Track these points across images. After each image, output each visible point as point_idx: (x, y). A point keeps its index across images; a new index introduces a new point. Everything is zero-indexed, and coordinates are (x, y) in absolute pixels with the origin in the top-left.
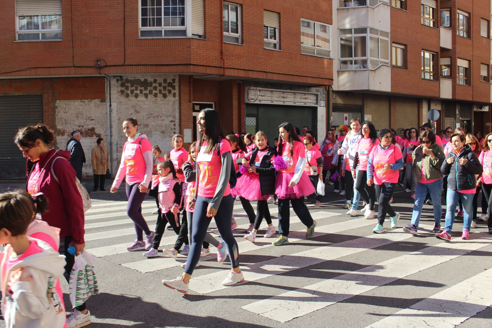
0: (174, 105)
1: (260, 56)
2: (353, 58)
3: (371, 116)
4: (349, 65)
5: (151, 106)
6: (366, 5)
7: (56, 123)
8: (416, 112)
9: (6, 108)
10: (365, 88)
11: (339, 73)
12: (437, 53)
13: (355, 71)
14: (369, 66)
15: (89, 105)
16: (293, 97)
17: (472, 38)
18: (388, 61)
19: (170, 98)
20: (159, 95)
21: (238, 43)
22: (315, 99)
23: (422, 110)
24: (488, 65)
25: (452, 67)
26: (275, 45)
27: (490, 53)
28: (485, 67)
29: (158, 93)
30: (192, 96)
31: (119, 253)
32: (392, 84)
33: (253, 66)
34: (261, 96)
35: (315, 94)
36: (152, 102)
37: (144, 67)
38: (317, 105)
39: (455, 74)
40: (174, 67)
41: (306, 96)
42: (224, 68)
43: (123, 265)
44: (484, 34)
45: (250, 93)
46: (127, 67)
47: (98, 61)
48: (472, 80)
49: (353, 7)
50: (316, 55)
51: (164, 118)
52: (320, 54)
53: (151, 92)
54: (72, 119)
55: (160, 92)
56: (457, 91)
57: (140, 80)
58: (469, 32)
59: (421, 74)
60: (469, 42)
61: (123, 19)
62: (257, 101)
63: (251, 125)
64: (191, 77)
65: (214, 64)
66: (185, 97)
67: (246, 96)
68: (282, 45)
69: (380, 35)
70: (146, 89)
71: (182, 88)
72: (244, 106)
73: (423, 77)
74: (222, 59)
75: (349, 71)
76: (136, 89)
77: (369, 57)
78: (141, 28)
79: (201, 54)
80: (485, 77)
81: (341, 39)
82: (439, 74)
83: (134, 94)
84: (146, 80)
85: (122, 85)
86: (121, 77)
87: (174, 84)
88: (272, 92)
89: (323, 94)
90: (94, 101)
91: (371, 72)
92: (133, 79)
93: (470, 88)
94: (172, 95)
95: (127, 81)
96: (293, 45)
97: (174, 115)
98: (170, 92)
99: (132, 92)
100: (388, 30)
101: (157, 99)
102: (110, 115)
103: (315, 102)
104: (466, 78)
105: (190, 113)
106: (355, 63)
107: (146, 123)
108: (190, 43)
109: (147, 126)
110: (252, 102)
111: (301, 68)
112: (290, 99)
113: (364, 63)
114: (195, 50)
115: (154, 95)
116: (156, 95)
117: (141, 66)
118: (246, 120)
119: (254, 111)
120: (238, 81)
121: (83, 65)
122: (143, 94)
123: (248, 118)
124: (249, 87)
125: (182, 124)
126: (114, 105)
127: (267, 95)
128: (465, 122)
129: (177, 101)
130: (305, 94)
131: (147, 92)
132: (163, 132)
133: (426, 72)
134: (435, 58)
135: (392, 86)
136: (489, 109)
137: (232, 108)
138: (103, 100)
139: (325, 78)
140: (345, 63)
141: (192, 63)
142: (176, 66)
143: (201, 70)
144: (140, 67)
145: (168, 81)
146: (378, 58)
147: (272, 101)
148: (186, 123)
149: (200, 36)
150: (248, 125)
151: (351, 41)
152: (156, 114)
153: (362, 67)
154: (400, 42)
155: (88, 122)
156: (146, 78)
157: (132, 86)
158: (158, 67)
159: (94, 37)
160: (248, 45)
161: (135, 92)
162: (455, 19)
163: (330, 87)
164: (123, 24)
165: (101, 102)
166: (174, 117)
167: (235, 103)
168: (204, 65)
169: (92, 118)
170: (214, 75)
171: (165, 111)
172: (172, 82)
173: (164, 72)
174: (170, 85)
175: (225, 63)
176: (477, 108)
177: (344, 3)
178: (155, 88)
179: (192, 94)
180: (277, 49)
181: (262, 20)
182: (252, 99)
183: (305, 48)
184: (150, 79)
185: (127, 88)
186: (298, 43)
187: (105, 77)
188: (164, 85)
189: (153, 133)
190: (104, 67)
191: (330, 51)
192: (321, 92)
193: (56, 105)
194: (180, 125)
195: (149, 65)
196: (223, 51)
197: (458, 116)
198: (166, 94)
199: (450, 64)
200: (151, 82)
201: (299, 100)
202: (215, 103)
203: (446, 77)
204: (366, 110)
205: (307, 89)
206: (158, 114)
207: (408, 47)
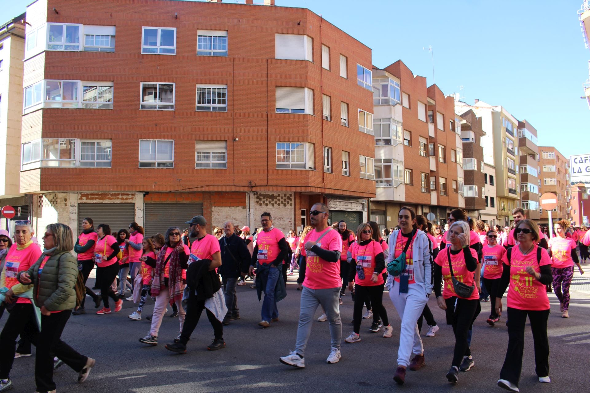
0: (291, 211)
1: (341, 180)
2: (383, 179)
3: (390, 217)
4: (380, 184)
5: (277, 211)
6: (390, 144)
7: (212, 222)
9: (177, 211)
10: (391, 199)
12: (428, 174)
13: (384, 188)
14: (394, 185)
15: (235, 210)
16: (350, 205)
17: (446, 163)
18: (403, 181)
19: (288, 206)
20: (281, 204)
21: (329, 172)
22: (362, 206)
24: (456, 181)
25: (437, 183)
26: (346, 173)
27: (457, 172)
33: (337, 186)
35: (361, 203)
36: (277, 209)
38: (363, 210)
39: (439, 188)
41: (357, 205)
42: (325, 188)
44: (453, 160)
45: (331, 203)
46: (269, 187)
47: (250, 183)
48: (447, 192)
49: (382, 145)
50: (367, 178)
51: (284, 219)
52: (369, 178)
53: (276, 202)
54: (223, 219)
55: (282, 202)
56: (440, 200)
57: (269, 194)
58: (445, 158)
59: (420, 188)
60: (445, 165)
61: (267, 157)
62: (336, 208)
64: (300, 193)
65: (320, 186)
66: (298, 206)
68: (350, 173)
69: (399, 164)
70: (273, 201)
71: (296, 200)
73: (421, 191)
74: (324, 182)
75: (380, 188)
76: (267, 200)
77: (394, 178)
78: (277, 163)
79: (313, 180)
80: (455, 189)
81: (375, 166)
82: (429, 188)
83: (265, 204)
84: (273, 195)
85: (258, 198)
86: (257, 192)
87: (291, 198)
88: (340, 202)
90: (238, 208)
91: (394, 188)
92: (264, 194)
93: (446, 198)
95: (261, 195)
96: (356, 173)
98: (288, 203)
99: (264, 202)
100: (403, 160)
101: (280, 207)
102: (249, 217)
103: (362, 208)
104: (444, 191)
105: (300, 216)
106: (384, 183)
108: (308, 173)
111: (359, 187)
112: (349, 207)
113: (389, 182)
114: (311, 177)
116: (279, 205)
121: (241, 185)
122: (271, 204)
124: (330, 199)
126: (252, 210)
127: (337, 204)
128: (442, 221)
129: (293, 208)
130: (357, 203)
131: (274, 202)
132: (284, 229)
133: (423, 187)
134: (427, 177)
135: (405, 197)
138: (244, 207)
139: (372, 193)
140: (377, 182)
141: (310, 185)
143: (314, 190)
145: (287, 196)
146: (398, 179)
147: (340, 208)
148: (298, 222)
149: (311, 168)
151: (382, 168)
152: (279, 216)
153: (388, 185)
154: (409, 168)
155: (234, 222)
156: (273, 193)
157: (264, 198)
159: (248, 168)
161: (266, 202)
162: (437, 150)
163: (370, 198)
164: (267, 160)
165: (243, 208)
166: (291, 219)
168: (316, 186)
169: (237, 219)
171: (285, 215)
172: (289, 196)
173: (284, 190)
174: (288, 198)
175: (325, 185)
176: (449, 210)
177: (376, 142)
178: (279, 200)
179: (301, 204)
180: (348, 175)
181: (341, 157)
182: (333, 207)
183: (361, 174)
184: (276, 194)
185: (260, 200)
187: (246, 192)
188: (284, 198)
190: (255, 186)
191: (373, 176)
192: (365, 202)
193: (213, 210)
194: (295, 224)
196: (324, 178)
197: (438, 217)
198: (286, 204)
199: (435, 181)
200: (276, 196)
201: (353, 207)
202: (307, 209)
203: (432, 190)
204: (388, 213)
205: (357, 200)
206: (281, 217)
207: (413, 171)
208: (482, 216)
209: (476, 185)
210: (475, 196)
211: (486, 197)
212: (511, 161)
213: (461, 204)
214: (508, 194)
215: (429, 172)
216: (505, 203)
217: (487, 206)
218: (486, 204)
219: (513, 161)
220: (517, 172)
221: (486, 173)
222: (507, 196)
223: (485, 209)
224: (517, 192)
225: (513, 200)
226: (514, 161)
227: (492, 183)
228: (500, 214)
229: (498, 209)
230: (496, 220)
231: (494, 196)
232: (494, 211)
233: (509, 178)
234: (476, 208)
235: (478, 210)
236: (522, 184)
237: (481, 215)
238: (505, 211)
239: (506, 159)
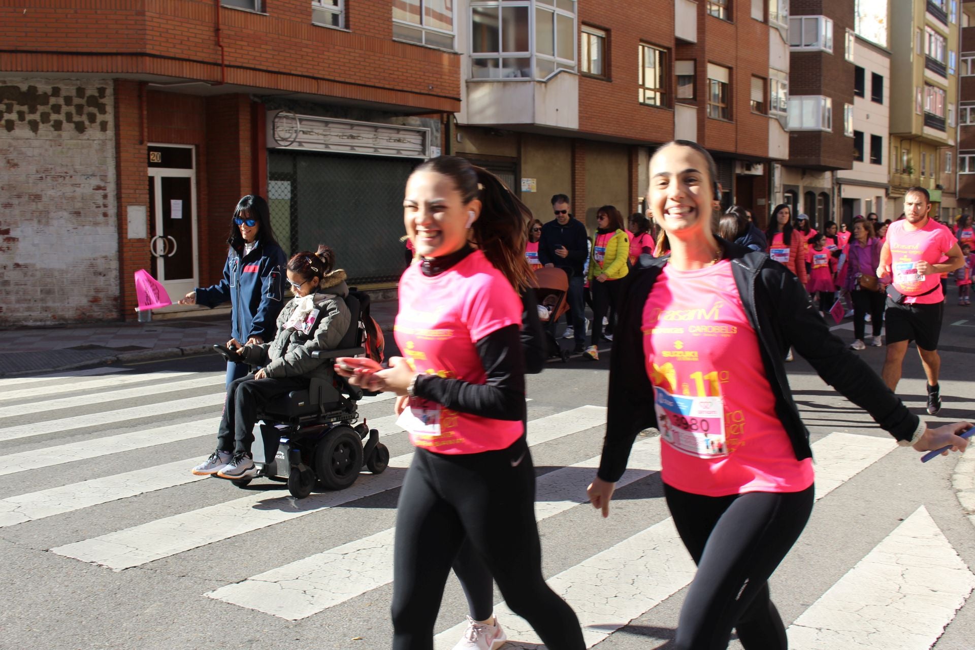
0: (102, 149)
1: (304, 41)
2: (501, 55)
3: (535, 182)
4: (491, 69)
5: (46, 150)
8: (625, 173)
10: (526, 120)
11: (471, 85)
12: (669, 49)
13: (505, 83)
14: (536, 72)
16: (371, 136)
17: (735, 20)
18: (573, 63)
19: (93, 133)
20: (65, 125)
21: (253, 7)
22: (419, 142)
23: (637, 171)
24: (766, 82)
25: (697, 79)
26: (335, 17)
27: (769, 54)
28: (760, 83)
29: (64, 122)
30: (146, 130)
31: (34, 518)
32: (580, 112)
33: (288, 63)
34: (304, 132)
35: (418, 132)
36: (48, 142)
37: (29, 56)
38: (424, 154)
39: (704, 95)
40: (104, 59)
41: (401, 135)
42: (222, 66)
43: (55, 550)
44: (757, 13)
45: (279, 124)
48: (734, 110)
50: (423, 44)
51: (78, 179)
52: (432, 43)
53: (45, 118)
55: (69, 117)
56: (707, 132)
57: (18, 88)
58: (729, 7)
59: (637, 93)
60: (729, 28)
62: (295, 144)
63: (280, 198)
64: (142, 84)
65: (200, 56)
66: (130, 132)
67: (270, 132)
68: (351, 19)
69: (558, 6)
70: (33, 110)
71: (122, 109)
72: (263, 157)
73: (641, 100)
74: (218, 44)
75: (493, 82)
76: (9, 110)
77: (535, 52)
79: (170, 31)
80: (758, 104)
81: (475, 12)
82: (674, 95)
83: (3, 122)
84: (32, 89)
87: (102, 101)
88: (327, 123)
89: (437, 131)
91: (538, 85)
92: (1, 84)
93: (731, 126)
94: (97, 125)
96: (376, 20)
97: (102, 174)
98: (92, 118)
101: (60, 136)
103: (419, 148)
104: (721, 105)
105: (141, 169)
106: (505, 66)
107: (36, 190)
108: (143, 5)
109: (37, 197)
110: (283, 145)
111: (391, 72)
112: (365, 141)
113: (523, 64)
114: (155, 20)
115: (53, 126)
116: (58, 126)
117: (24, 55)
118: (270, 188)
119: (287, 168)
120: (252, 98)
122: (26, 122)
123: (273, 183)
124: (278, 111)
125: (123, 195)
127: (314, 131)
129: (111, 140)
130: (398, 130)
131: (36, 117)
132: (78, 213)
133: (649, 89)
134: (665, 61)
135: (580, 118)
136: (764, 170)
137: (237, 158)
139: (444, 95)
140: (481, 63)
141: (148, 51)
142: (109, 58)
143: (170, 69)
144: (19, 55)
145: (89, 93)
146: (553, 55)
147: (327, 146)
148: (132, 191)
150: (273, 197)
151: (496, 18)
152: (59, 169)
153: (519, 73)
154: (597, 23)
156: (32, 84)
158: (65, 57)
160: (276, 15)
161: (7, 116)
163: (451, 117)
166: (104, 178)
167: (245, 149)
168: (177, 56)
170: (200, 80)
171: (81, 165)
172: (97, 94)
173: (80, 70)
174: (92, 101)
175: (225, 54)
176: (742, 167)
178: (56, 109)
179: (145, 125)
180: (341, 26)
182: (284, 140)
183: (401, 27)
184: (43, 88)
186: (386, 15)
188: (77, 101)
189: (52, 215)
191: (453, 37)
192: (433, 127)
194: (119, 197)
195: (42, 52)
196: (221, 27)
198: (83, 123)
199: (692, 73)
200: (45, 93)
201: (384, 143)
202: (197, 147)
203: (685, 101)
204: (525, 167)
205: (401, 119)
206: (65, 169)
207: (612, 33)
208: (843, 187)
209: (828, 95)
210: (823, 129)
211: (859, 135)
212: (936, 39)
213: (778, 147)
214: (922, 130)
215: (671, 44)
216: (911, 156)
217: (860, 159)
218: (857, 155)
219: (941, 39)
220: (950, 72)
221: (860, 64)
222: (919, 134)
223: (850, 168)
224: (947, 125)
225: (935, 145)
226: (945, 39)
227: (877, 97)
228: (897, 184)
229: (893, 170)
230: (884, 200)
231: (883, 133)
232: (881, 173)
233: (928, 83)
234: (823, 164)
235: (833, 169)
236: (962, 104)
237: (840, 184)
238: (912, 176)
239: (922, 31)
